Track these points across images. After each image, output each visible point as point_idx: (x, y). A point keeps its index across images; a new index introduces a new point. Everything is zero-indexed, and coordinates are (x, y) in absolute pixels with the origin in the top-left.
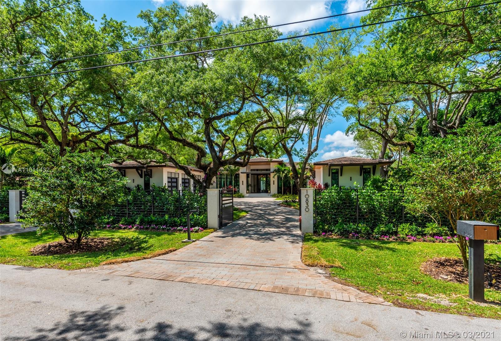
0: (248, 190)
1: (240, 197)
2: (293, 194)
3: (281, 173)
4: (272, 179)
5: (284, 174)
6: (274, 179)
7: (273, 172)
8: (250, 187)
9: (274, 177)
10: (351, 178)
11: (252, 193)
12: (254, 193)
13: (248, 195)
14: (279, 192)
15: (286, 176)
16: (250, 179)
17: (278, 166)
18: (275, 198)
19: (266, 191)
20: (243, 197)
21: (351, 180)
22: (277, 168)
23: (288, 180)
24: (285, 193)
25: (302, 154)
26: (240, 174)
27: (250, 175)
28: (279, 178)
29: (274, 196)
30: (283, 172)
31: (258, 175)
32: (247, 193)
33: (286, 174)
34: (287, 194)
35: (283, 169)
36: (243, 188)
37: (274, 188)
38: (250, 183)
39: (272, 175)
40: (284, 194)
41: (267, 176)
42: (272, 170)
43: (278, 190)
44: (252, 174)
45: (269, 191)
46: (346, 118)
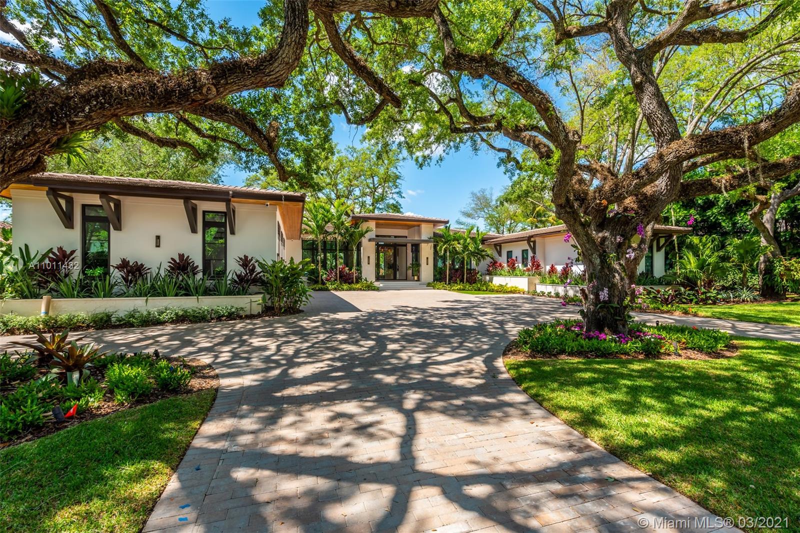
4: (424, 255)
14: (437, 278)
24: (452, 281)
29: (425, 286)
34: (455, 283)
36: (368, 270)
39: (425, 246)
43: (435, 275)
45: (416, 278)
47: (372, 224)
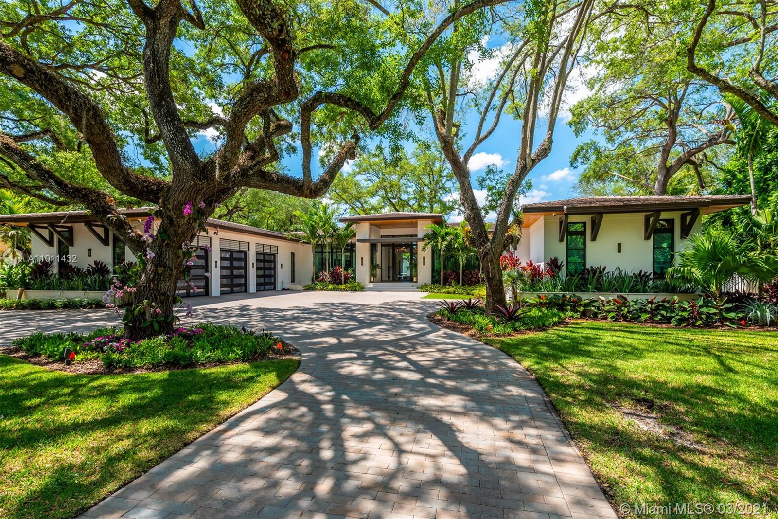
0: (373, 275)
1: (355, 290)
2: (463, 285)
3: (440, 240)
4: (421, 254)
5: (445, 243)
6: (424, 253)
7: (423, 239)
8: (378, 271)
9: (424, 249)
10: (619, 245)
11: (382, 281)
12: (389, 281)
13: (372, 285)
14: (435, 280)
15: (449, 247)
16: (378, 254)
17: (433, 225)
18: (426, 294)
19: (410, 279)
20: (362, 289)
21: (619, 251)
22: (430, 232)
23: (452, 256)
24: (446, 282)
25: (494, 184)
26: (357, 243)
27: (379, 245)
28: (434, 251)
29: (423, 288)
30: (443, 239)
31: (394, 246)
32: (371, 282)
33: (450, 243)
34: (450, 285)
35: (443, 231)
36: (363, 271)
37: (424, 273)
38: (378, 262)
39: (421, 245)
40: (445, 284)
41: (411, 248)
42: (420, 236)
43: (433, 277)
44: (382, 245)
45: (415, 279)
46: (573, 128)
47: (366, 226)
